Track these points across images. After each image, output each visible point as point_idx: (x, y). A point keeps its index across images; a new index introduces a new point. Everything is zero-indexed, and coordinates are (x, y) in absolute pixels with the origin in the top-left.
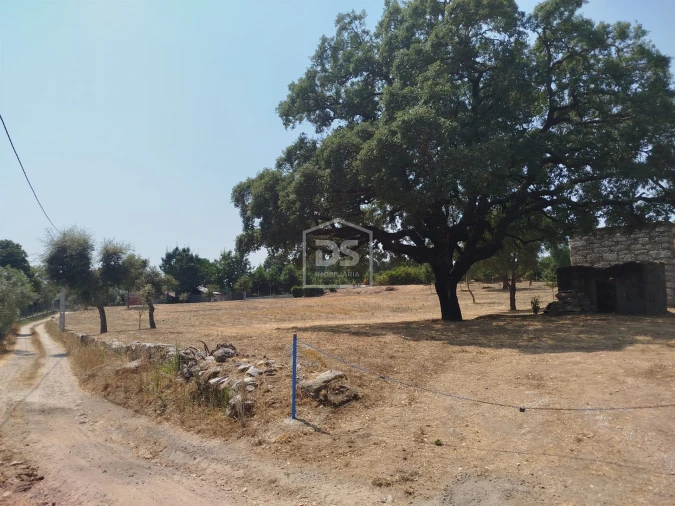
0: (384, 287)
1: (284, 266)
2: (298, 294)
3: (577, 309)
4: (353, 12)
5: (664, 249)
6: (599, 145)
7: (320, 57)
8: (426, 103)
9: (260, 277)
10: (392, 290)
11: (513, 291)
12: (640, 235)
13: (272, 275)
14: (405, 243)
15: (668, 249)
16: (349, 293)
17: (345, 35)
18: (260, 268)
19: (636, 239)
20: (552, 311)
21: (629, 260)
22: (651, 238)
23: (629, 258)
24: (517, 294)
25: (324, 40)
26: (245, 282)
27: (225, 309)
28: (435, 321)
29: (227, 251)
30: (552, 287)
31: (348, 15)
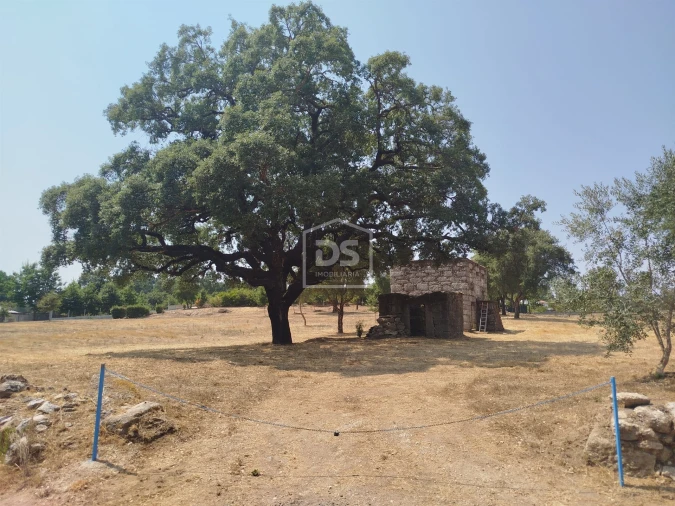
0: (217, 309)
1: (104, 283)
2: (118, 315)
3: (395, 333)
4: (198, 26)
5: (463, 281)
6: (416, 188)
7: (159, 64)
8: (266, 129)
9: (73, 294)
10: (225, 312)
11: (341, 314)
12: (447, 268)
13: (88, 293)
14: (240, 265)
15: (466, 281)
16: (178, 316)
17: (189, 48)
18: (73, 284)
19: (442, 272)
20: (375, 334)
21: (437, 290)
22: (453, 272)
23: (436, 288)
24: (345, 318)
25: (165, 48)
26: (53, 300)
27: (24, 331)
28: (265, 345)
29: (31, 263)
30: (375, 311)
31: (193, 28)
